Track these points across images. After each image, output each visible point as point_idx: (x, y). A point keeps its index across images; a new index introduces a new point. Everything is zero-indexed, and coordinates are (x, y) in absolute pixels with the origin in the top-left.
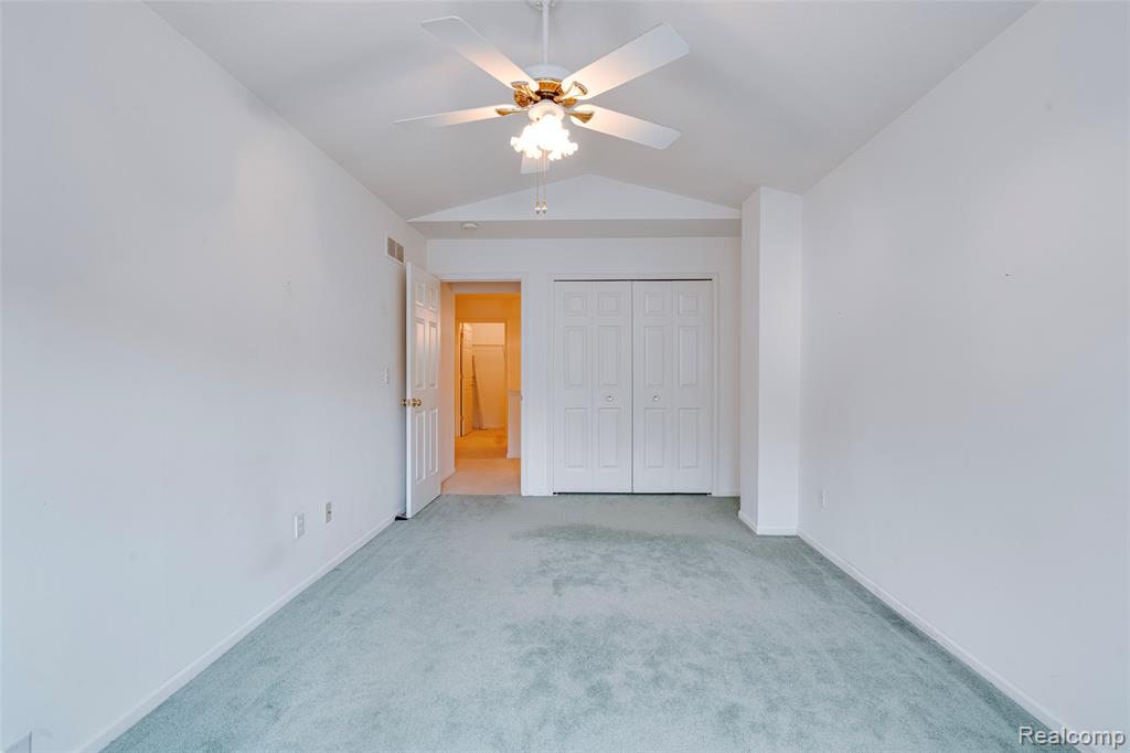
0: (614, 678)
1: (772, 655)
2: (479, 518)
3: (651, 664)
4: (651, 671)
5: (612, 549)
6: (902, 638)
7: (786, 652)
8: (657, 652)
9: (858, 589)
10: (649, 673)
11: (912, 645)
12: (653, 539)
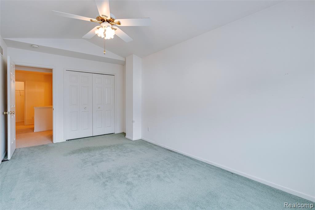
0: (130, 180)
1: (156, 163)
2: (44, 153)
3: (135, 174)
4: (137, 175)
5: (100, 152)
6: (173, 153)
7: (158, 162)
8: (134, 171)
9: (160, 147)
10: (136, 176)
11: (176, 154)
12: (109, 147)
